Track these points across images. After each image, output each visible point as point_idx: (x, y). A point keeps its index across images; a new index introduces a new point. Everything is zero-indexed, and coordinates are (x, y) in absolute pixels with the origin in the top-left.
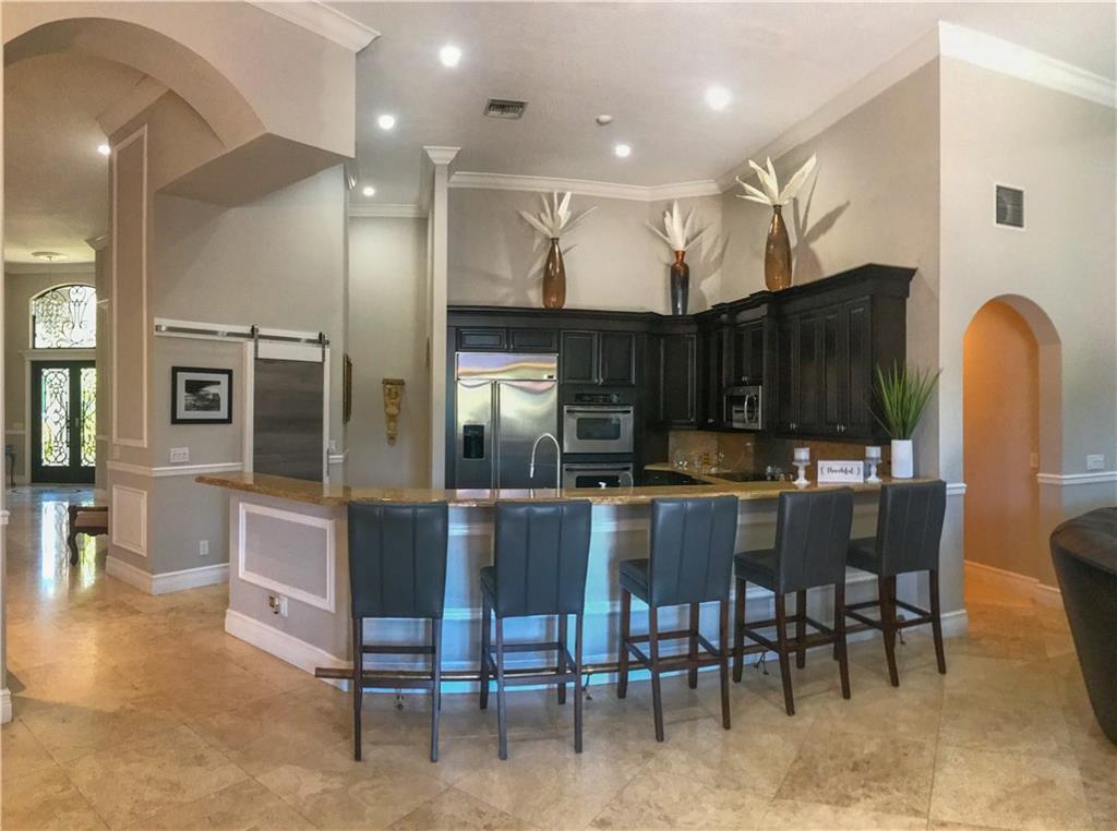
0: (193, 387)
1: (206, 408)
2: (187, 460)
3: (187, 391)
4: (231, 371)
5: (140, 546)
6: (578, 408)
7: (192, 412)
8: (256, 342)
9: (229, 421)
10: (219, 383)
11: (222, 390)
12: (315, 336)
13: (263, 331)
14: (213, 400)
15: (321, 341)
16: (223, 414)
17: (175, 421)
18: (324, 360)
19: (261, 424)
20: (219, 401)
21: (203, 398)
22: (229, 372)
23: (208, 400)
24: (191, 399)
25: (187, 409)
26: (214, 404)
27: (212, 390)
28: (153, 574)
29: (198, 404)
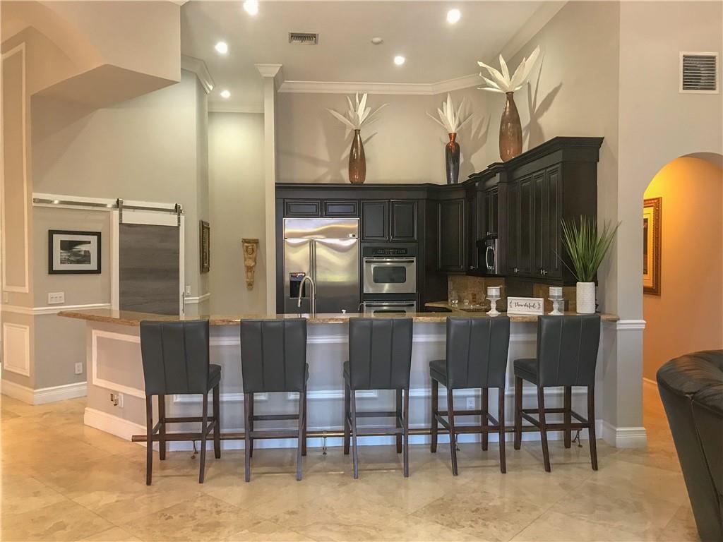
0: (67, 246)
1: (78, 262)
2: (63, 302)
3: (62, 248)
4: (100, 233)
5: (24, 369)
6: (375, 259)
7: (66, 265)
8: (121, 211)
9: (98, 271)
10: (89, 243)
11: (92, 248)
12: (172, 206)
13: (127, 203)
14: (85, 256)
15: (177, 210)
16: (93, 266)
17: (52, 271)
18: (179, 225)
19: (125, 273)
20: (90, 256)
21: (76, 254)
22: (99, 235)
23: (81, 255)
24: (65, 255)
25: (62, 262)
26: (86, 258)
27: (83, 248)
28: (35, 389)
29: (72, 258)
